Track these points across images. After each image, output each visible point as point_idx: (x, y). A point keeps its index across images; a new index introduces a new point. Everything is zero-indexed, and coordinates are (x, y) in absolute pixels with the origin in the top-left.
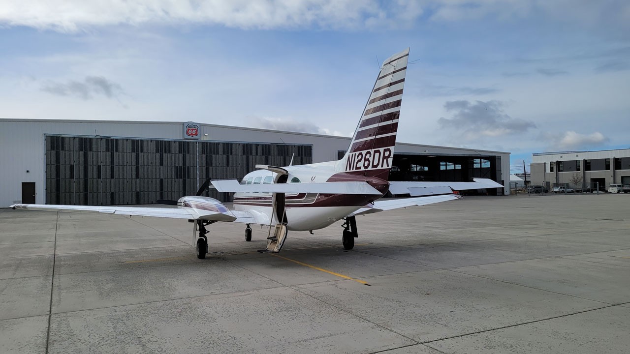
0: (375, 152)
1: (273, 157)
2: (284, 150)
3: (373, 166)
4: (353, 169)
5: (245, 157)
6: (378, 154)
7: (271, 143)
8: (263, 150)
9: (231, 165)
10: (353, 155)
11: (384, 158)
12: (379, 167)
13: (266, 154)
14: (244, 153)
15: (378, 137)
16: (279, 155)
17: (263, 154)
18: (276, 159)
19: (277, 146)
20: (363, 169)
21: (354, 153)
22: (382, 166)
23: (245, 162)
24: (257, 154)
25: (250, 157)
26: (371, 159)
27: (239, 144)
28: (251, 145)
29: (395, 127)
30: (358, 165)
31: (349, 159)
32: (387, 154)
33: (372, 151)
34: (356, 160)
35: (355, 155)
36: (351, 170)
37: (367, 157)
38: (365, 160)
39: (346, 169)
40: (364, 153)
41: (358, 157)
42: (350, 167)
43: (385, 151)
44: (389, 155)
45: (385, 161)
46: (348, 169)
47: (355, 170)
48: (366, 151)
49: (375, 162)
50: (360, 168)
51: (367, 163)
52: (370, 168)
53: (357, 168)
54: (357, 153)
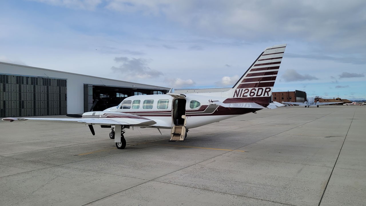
0: (259, 89)
1: (39, 86)
2: (48, 82)
3: (257, 95)
4: (240, 96)
5: (18, 85)
6: (261, 90)
7: (38, 77)
8: (32, 81)
9: (7, 90)
10: (240, 90)
11: (265, 92)
12: (262, 96)
13: (34, 84)
14: (17, 83)
15: (261, 82)
16: (43, 85)
17: (32, 84)
18: (41, 88)
19: (42, 78)
20: (249, 96)
21: (241, 89)
22: (264, 95)
23: (18, 89)
24: (27, 83)
25: (22, 85)
26: (256, 92)
27: (13, 76)
28: (23, 77)
29: (274, 78)
30: (245, 95)
31: (236, 92)
32: (268, 90)
33: (257, 89)
34: (243, 92)
35: (242, 90)
36: (239, 97)
37: (252, 91)
38: (251, 92)
39: (234, 97)
40: (250, 89)
41: (244, 91)
42: (237, 95)
43: (266, 89)
44: (269, 91)
45: (266, 93)
46: (236, 97)
47: (241, 97)
48: (252, 88)
49: (259, 94)
50: (247, 96)
51: (252, 94)
52: (255, 96)
53: (243, 96)
54: (244, 89)
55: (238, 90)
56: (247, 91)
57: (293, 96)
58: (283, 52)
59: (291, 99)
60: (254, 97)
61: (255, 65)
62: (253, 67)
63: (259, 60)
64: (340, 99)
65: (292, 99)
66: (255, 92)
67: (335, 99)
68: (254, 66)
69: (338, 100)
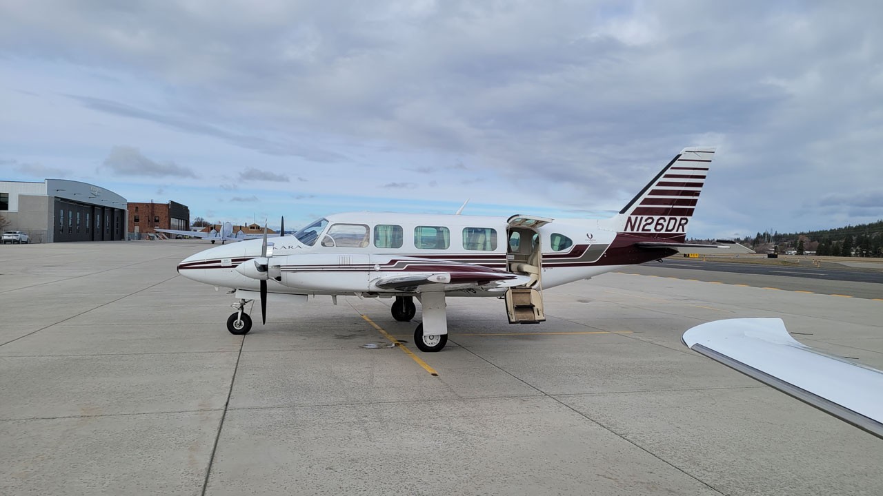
0: (671, 219)
3: (667, 230)
4: (638, 230)
6: (674, 221)
10: (637, 218)
11: (680, 224)
12: (674, 232)
15: (675, 207)
20: (653, 231)
21: (639, 217)
22: (677, 231)
29: (694, 202)
30: (646, 228)
31: (629, 220)
32: (683, 222)
33: (667, 218)
34: (643, 223)
35: (642, 218)
36: (635, 231)
37: (660, 222)
38: (657, 224)
39: (625, 230)
40: (656, 218)
41: (646, 220)
42: (632, 228)
43: (682, 219)
44: (686, 223)
45: (681, 227)
46: (629, 230)
47: (640, 231)
48: (659, 217)
49: (670, 228)
50: (650, 230)
51: (659, 227)
52: (663, 231)
53: (643, 230)
54: (645, 217)
55: (633, 218)
56: (650, 221)
57: (162, 215)
58: (710, 161)
59: (158, 221)
60: (661, 232)
61: (666, 176)
62: (661, 179)
63: (672, 168)
64: (259, 228)
65: (161, 222)
66: (664, 223)
67: (248, 226)
68: (664, 177)
69: (253, 228)
